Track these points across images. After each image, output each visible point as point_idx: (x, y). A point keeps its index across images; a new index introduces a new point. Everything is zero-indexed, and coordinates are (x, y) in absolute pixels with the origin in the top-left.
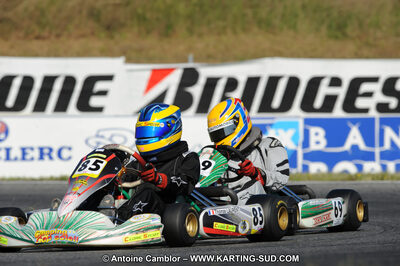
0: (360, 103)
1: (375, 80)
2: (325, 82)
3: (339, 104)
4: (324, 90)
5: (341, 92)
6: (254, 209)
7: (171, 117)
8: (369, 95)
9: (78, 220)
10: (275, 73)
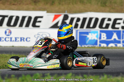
0: (117, 26)
1: (121, 19)
2: (106, 20)
3: (110, 26)
4: (106, 22)
5: (111, 23)
6: (93, 59)
7: (69, 29)
8: (119, 24)
9: (33, 60)
10: (91, 17)
